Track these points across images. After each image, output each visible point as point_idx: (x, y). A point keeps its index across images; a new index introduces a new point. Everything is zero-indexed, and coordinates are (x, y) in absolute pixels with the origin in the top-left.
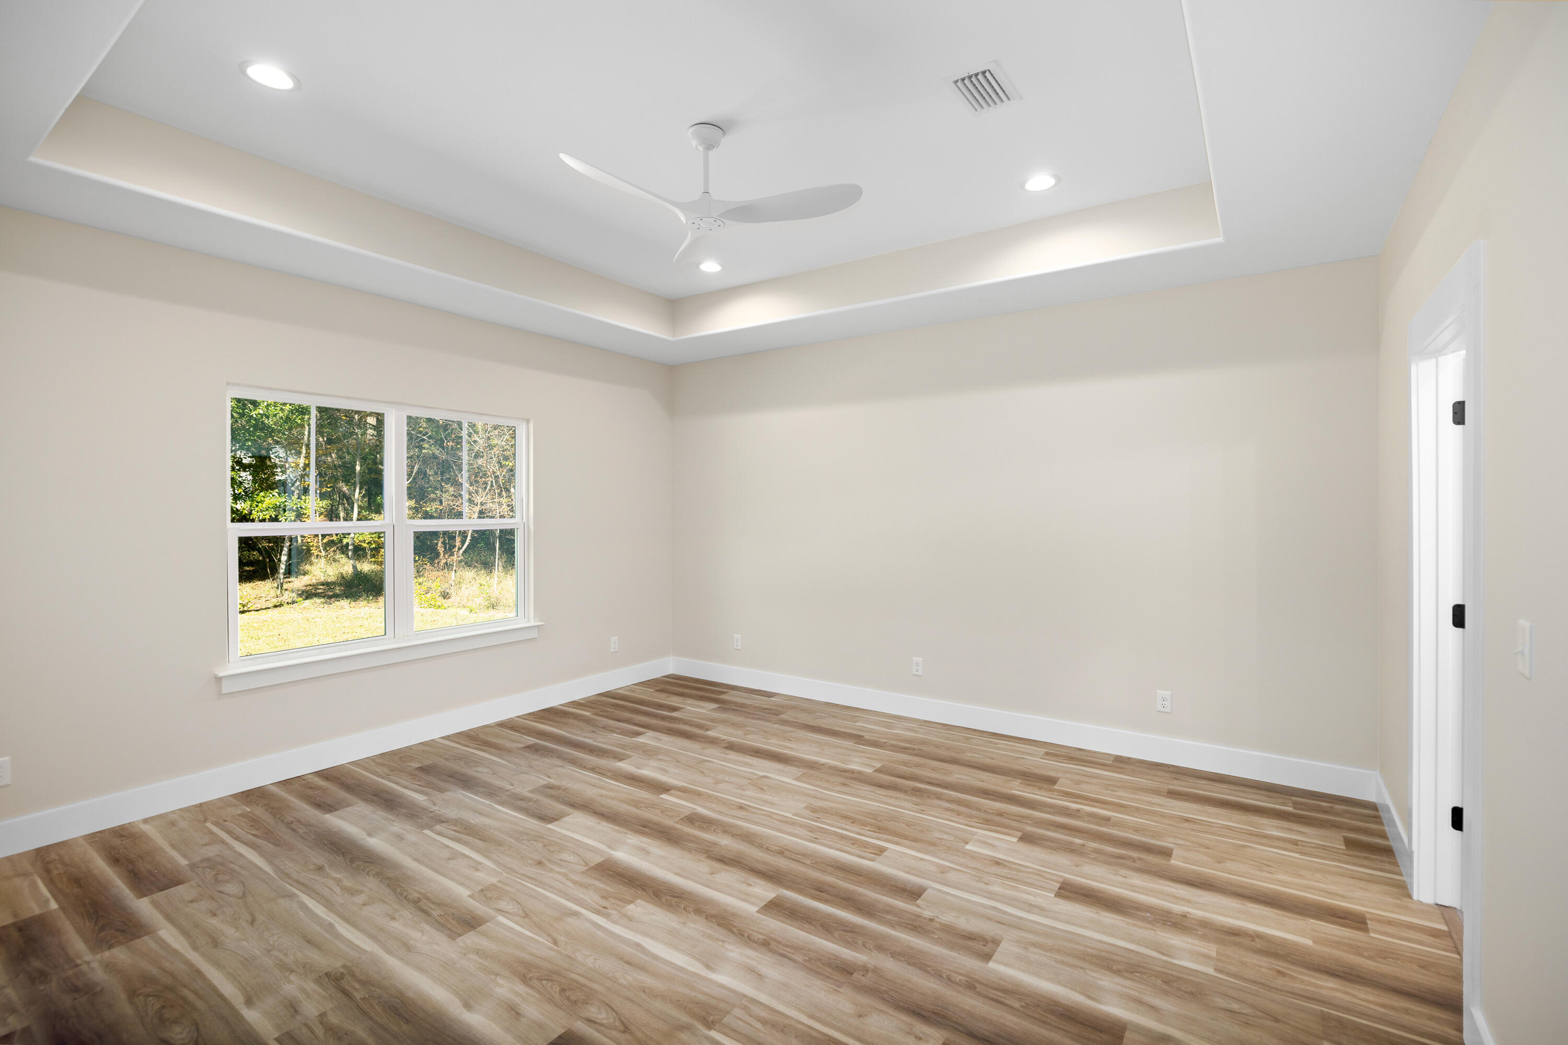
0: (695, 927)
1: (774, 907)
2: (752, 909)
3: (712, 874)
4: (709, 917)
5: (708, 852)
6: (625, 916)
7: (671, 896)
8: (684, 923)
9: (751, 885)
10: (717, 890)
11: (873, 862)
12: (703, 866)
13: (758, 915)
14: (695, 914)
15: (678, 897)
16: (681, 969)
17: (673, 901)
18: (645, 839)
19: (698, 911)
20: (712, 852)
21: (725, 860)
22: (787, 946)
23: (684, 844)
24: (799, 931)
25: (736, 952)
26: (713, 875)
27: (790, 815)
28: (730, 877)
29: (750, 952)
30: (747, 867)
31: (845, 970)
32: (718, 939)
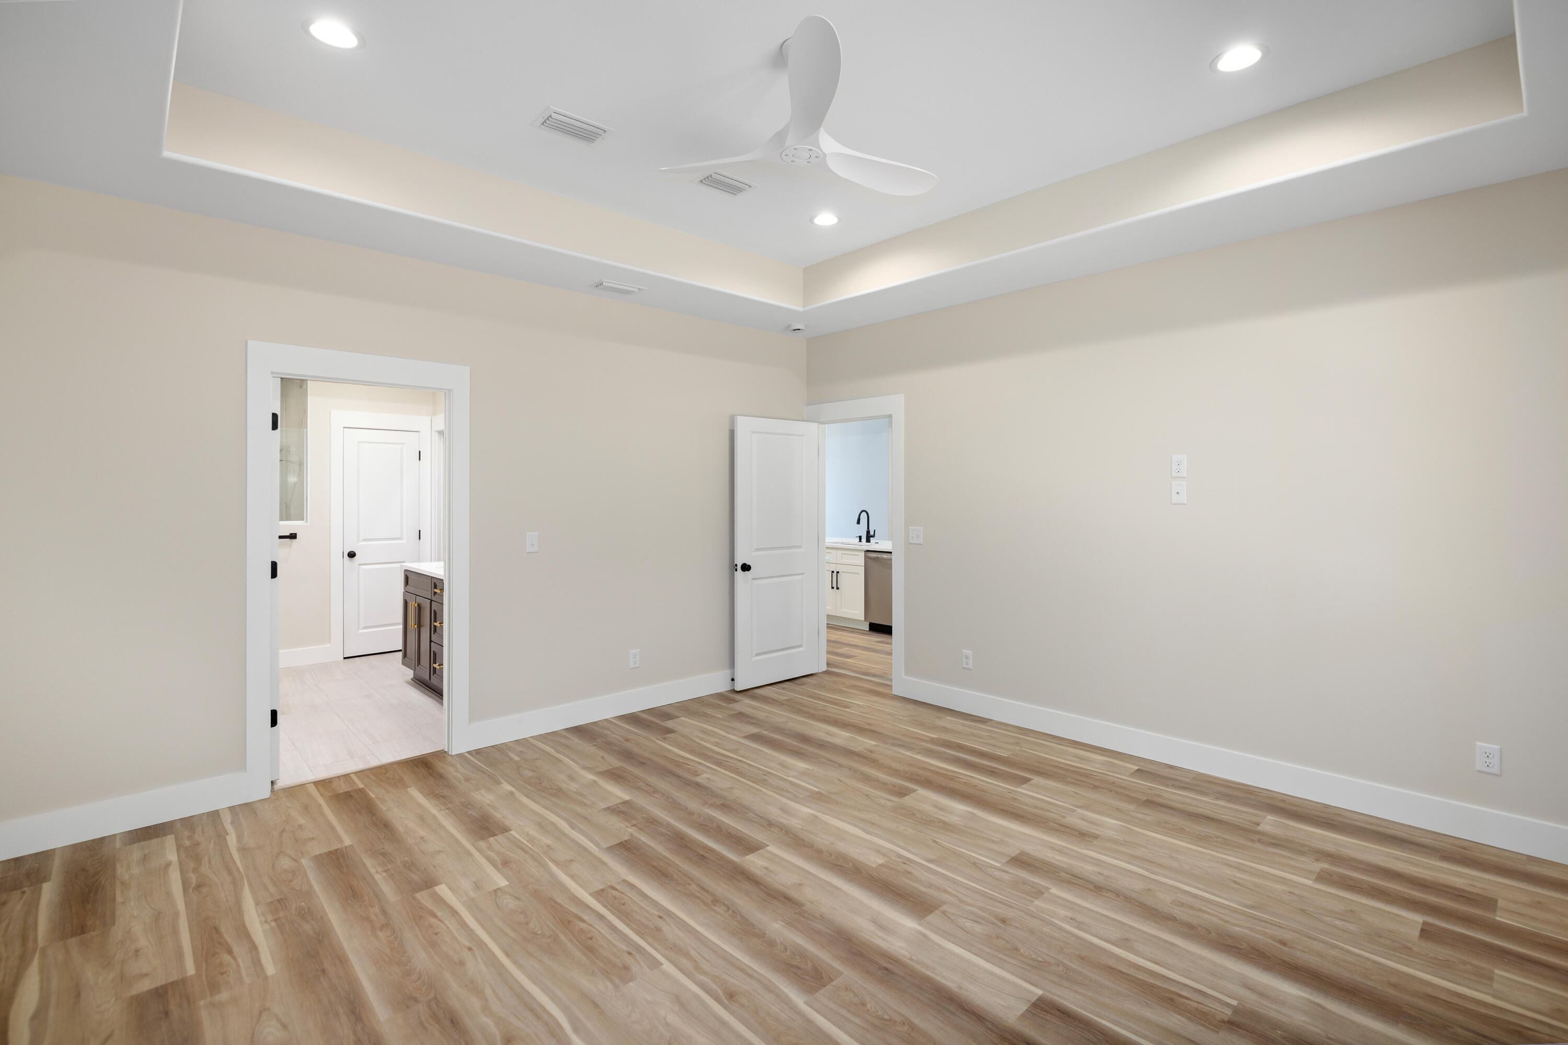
0: (822, 840)
1: (750, 847)
2: (772, 848)
3: (800, 885)
4: (810, 846)
5: (800, 913)
6: (884, 855)
7: (844, 867)
8: (832, 844)
9: (765, 868)
10: (798, 867)
11: (626, 879)
12: (809, 895)
13: (768, 843)
14: (822, 850)
15: (837, 865)
16: (835, 817)
17: (842, 862)
18: (883, 945)
19: (820, 851)
20: (796, 913)
21: (784, 899)
22: (755, 822)
23: (830, 929)
24: (741, 830)
25: (794, 823)
26: (800, 882)
27: (667, 966)
28: (783, 879)
29: (785, 821)
30: (762, 887)
31: (725, 807)
32: (806, 831)
